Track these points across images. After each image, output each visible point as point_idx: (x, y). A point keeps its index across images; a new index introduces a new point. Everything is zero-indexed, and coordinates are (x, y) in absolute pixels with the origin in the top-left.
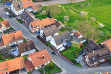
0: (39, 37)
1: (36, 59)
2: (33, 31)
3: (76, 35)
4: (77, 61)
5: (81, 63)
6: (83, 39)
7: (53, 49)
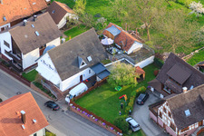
4: (134, 123)
5: (145, 130)
6: (143, 53)
7: (49, 93)
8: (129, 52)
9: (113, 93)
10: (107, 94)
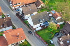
0: (18, 14)
1: (11, 37)
2: (13, 8)
3: (55, 16)
4: (52, 42)
5: (55, 45)
6: (61, 20)
7: (30, 28)
8: (56, 19)
9: (49, 31)
10: (47, 31)
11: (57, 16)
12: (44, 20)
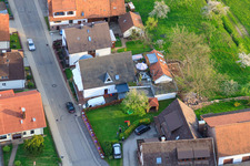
4: (117, 151)
6: (169, 87)
7: (75, 95)
8: (157, 82)
9: (123, 115)
10: (117, 114)
11: (159, 74)
12: (117, 77)
